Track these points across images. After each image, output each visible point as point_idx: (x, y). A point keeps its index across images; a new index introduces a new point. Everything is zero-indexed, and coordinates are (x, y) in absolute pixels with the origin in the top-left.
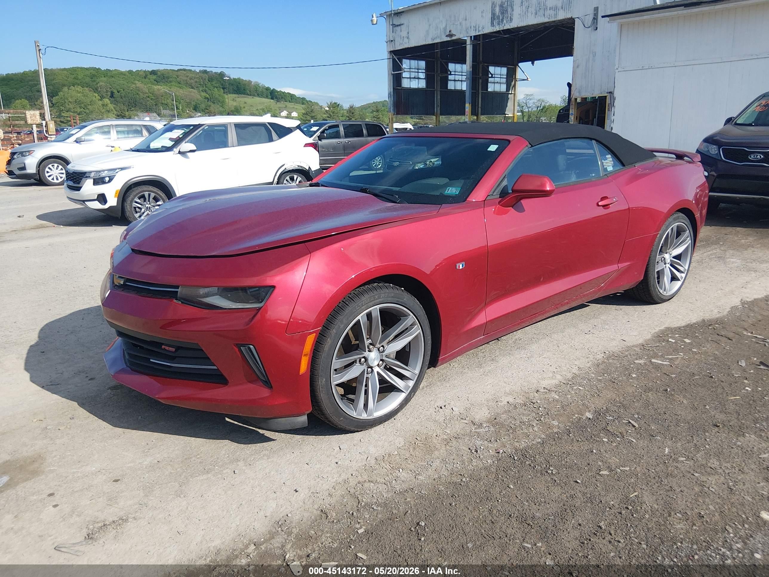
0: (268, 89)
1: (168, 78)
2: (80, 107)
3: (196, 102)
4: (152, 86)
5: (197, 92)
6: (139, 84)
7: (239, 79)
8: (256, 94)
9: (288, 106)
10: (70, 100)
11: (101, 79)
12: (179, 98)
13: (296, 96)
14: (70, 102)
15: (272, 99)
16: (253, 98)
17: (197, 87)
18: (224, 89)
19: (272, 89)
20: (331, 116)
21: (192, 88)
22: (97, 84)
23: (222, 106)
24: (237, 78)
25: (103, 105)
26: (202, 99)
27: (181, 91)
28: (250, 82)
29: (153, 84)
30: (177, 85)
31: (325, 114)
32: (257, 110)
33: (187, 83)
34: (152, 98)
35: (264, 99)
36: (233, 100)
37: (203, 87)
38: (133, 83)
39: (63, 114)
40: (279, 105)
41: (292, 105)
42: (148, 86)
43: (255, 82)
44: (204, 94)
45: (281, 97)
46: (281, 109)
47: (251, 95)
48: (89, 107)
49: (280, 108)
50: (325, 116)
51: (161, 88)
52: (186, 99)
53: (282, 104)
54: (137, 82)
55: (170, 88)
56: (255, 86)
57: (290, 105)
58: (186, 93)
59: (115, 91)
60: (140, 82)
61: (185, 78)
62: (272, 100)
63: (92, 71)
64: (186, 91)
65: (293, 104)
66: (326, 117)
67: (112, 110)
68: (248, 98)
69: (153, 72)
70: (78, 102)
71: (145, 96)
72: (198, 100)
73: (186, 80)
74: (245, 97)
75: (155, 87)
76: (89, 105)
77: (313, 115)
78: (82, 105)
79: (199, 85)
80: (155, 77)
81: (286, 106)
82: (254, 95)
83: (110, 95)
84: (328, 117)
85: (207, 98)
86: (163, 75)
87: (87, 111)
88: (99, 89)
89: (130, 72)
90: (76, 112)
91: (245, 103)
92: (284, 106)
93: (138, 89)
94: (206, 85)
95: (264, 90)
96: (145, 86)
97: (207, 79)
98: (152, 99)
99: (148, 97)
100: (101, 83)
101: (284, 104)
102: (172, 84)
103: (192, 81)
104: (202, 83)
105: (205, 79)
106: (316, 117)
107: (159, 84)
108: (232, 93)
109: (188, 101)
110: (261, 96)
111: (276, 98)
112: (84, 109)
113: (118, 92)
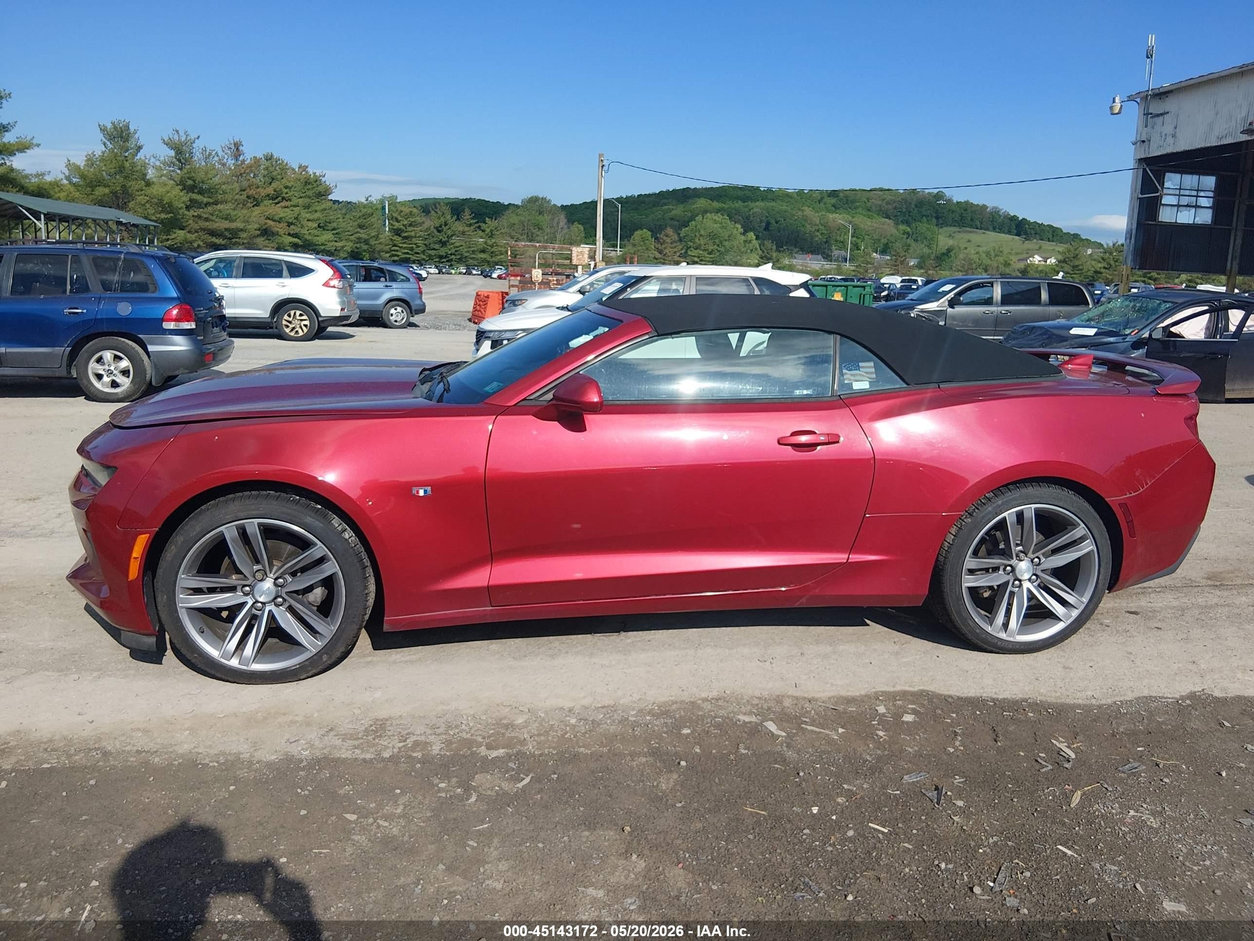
0: (1014, 218)
1: (853, 202)
2: (714, 244)
3: (888, 240)
4: (827, 214)
5: (893, 224)
6: (808, 211)
7: (967, 202)
8: (991, 228)
9: (1043, 247)
10: (702, 232)
11: (757, 203)
12: (863, 234)
13: (1062, 231)
14: (701, 235)
15: (1018, 235)
16: (984, 233)
17: (896, 216)
18: (937, 218)
19: (1020, 218)
20: (1111, 265)
21: (888, 217)
22: (750, 210)
23: (929, 247)
24: (963, 201)
25: (745, 241)
26: (898, 234)
27: (869, 222)
28: (984, 207)
29: (829, 211)
30: (864, 213)
31: (1100, 262)
32: (977, 253)
33: (881, 210)
34: (823, 232)
35: (1003, 235)
36: (950, 236)
37: (905, 216)
38: (800, 210)
39: (690, 253)
40: (1028, 245)
41: (1053, 245)
42: (820, 214)
43: (993, 208)
44: (903, 227)
45: (1033, 232)
46: (1030, 252)
47: (981, 229)
48: (726, 243)
49: (1029, 250)
50: (1100, 265)
51: (839, 218)
52: (874, 235)
53: (1032, 244)
54: (806, 208)
55: (853, 217)
56: (991, 213)
57: (1046, 245)
58: (875, 225)
59: (773, 221)
60: (811, 209)
61: (880, 203)
62: (1017, 237)
63: (747, 192)
64: (876, 223)
65: (1054, 243)
66: (1100, 268)
67: (756, 249)
68: (976, 232)
69: (833, 194)
70: (712, 236)
71: (813, 230)
72: (891, 235)
73: (880, 206)
74: (971, 232)
75: (831, 216)
76: (726, 240)
77: (1076, 264)
78: (717, 241)
79: (899, 213)
80: (833, 201)
81: (1040, 247)
82: (987, 229)
83: (764, 227)
84: (1105, 268)
85: (908, 234)
86: (846, 197)
87: (722, 249)
88: (751, 218)
89: (801, 192)
90: (707, 250)
91: (969, 241)
92: (1037, 247)
93: (806, 219)
94: (910, 212)
95: (1006, 221)
96: (817, 215)
97: (913, 203)
98: (822, 234)
99: (818, 231)
100: (755, 210)
101: (1036, 244)
102: (858, 211)
103: (890, 207)
104: (904, 210)
105: (910, 203)
106: (1080, 267)
107: (838, 211)
108: (950, 226)
109: (876, 237)
110: (997, 230)
111: (1026, 233)
112: (718, 246)
113: (777, 223)
